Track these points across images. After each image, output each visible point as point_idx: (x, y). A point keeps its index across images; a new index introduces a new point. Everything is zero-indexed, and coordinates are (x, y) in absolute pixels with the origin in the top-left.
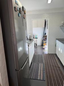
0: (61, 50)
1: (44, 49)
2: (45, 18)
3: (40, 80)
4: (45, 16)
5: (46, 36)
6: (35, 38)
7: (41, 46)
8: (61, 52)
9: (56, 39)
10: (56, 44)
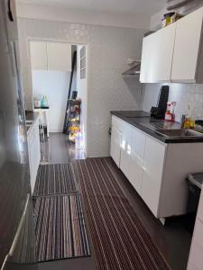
0: (129, 147)
1: (73, 143)
2: (78, 38)
3: (74, 257)
4: (77, 32)
5: (79, 103)
6: (39, 105)
7: (62, 135)
8: (129, 152)
9: (112, 113)
10: (110, 129)
